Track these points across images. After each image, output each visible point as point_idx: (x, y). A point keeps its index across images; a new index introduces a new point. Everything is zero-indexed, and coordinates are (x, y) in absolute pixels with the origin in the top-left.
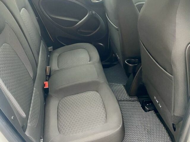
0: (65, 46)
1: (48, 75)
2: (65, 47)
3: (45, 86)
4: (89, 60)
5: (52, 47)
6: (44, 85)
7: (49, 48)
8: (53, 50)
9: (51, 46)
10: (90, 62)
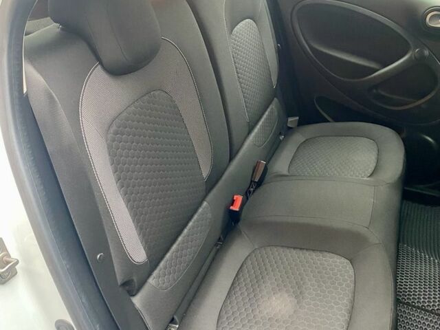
0: (328, 121)
1: (256, 180)
2: (328, 123)
3: (232, 205)
4: (370, 171)
5: (298, 118)
6: (233, 202)
7: (290, 119)
8: (298, 126)
9: (296, 116)
10: (368, 179)
